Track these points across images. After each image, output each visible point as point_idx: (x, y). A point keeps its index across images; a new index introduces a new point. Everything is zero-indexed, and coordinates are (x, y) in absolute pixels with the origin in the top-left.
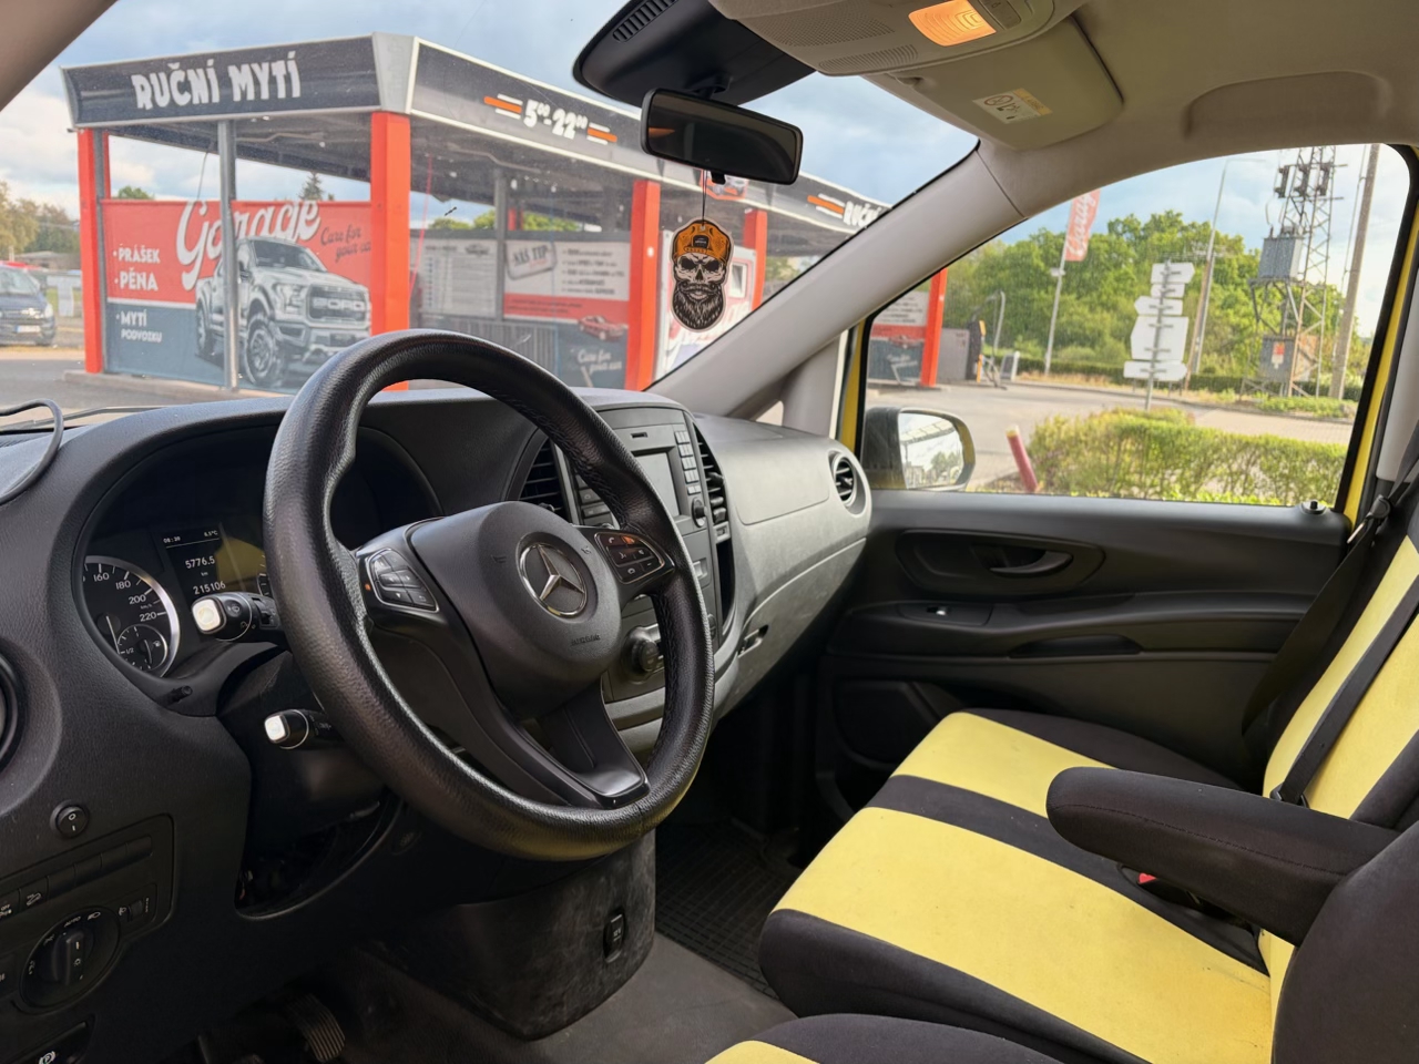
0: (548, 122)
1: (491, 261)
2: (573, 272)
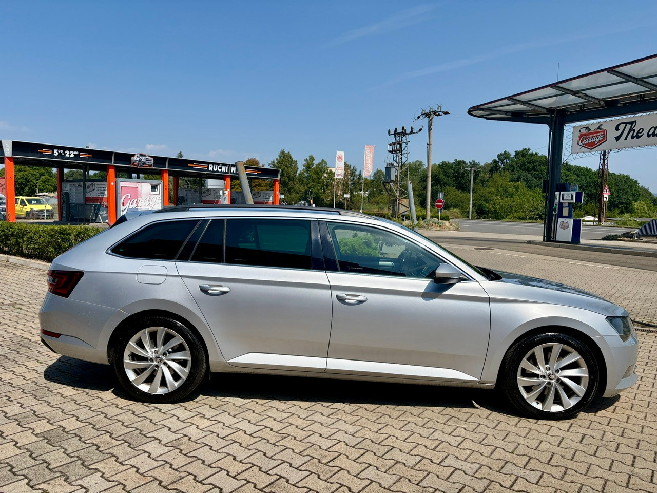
0: (63, 154)
1: (82, 188)
2: (98, 190)
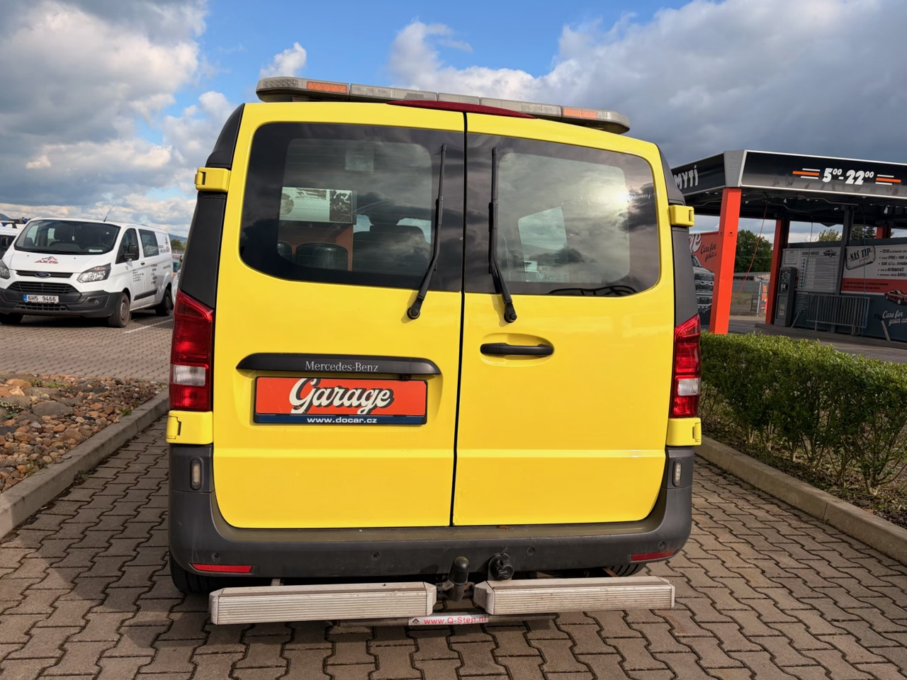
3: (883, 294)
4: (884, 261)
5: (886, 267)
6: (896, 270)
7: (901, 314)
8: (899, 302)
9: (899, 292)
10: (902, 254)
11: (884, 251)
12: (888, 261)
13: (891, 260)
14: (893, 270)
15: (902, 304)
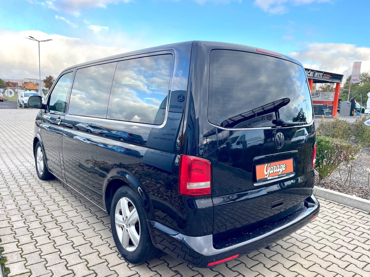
3: (322, 105)
4: (323, 96)
5: (324, 98)
6: (327, 99)
7: (329, 110)
8: (328, 107)
9: (328, 104)
10: (328, 95)
11: (322, 94)
12: (324, 96)
13: (325, 96)
14: (325, 98)
15: (329, 107)
